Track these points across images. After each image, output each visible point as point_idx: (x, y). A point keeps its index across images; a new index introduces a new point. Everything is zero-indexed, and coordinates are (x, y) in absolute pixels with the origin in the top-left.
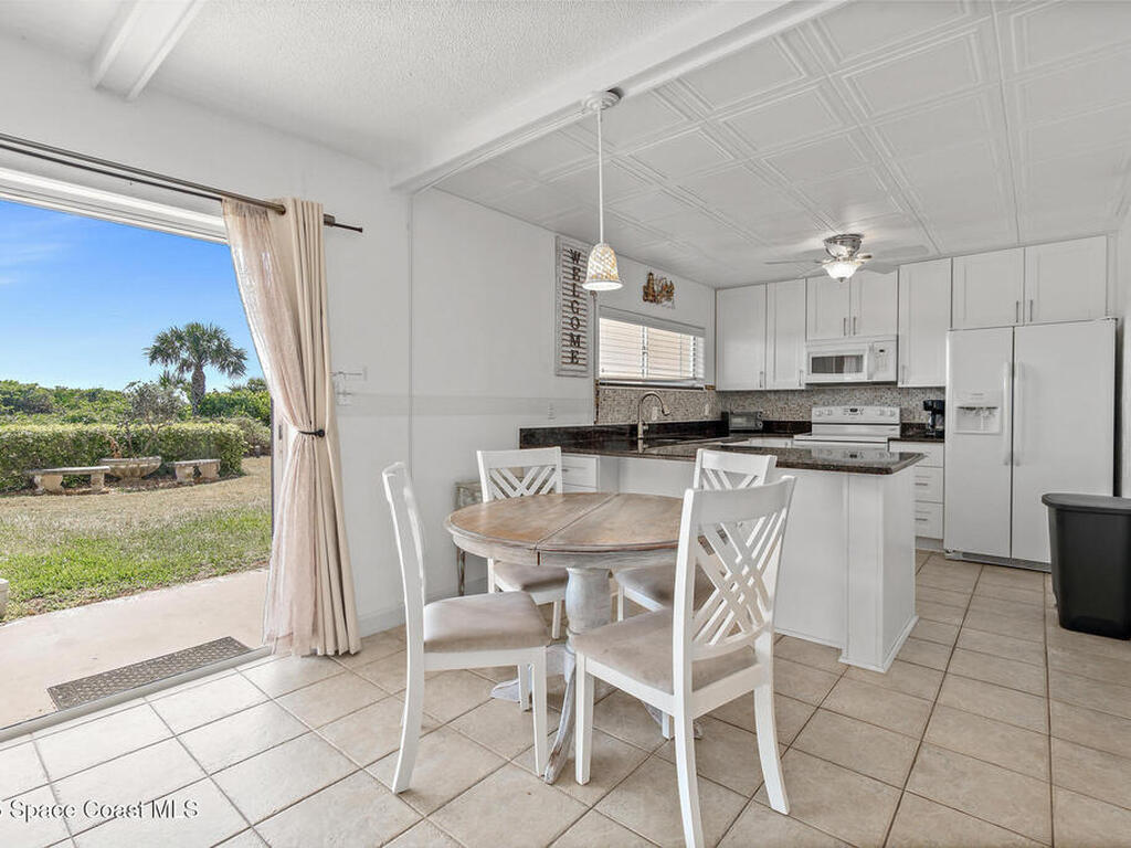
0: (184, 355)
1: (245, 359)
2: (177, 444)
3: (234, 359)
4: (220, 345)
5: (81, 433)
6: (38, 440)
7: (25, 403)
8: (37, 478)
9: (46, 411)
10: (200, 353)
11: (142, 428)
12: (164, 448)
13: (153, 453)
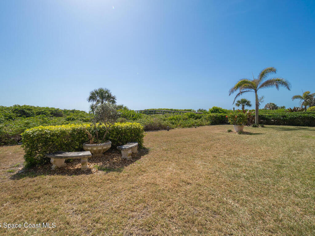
0: (98, 98)
1: (115, 99)
2: (118, 134)
3: (112, 99)
4: (108, 95)
5: (74, 130)
6: (53, 135)
7: (56, 114)
8: (52, 160)
9: (61, 116)
10: (103, 97)
11: (101, 126)
12: (112, 137)
13: (107, 139)
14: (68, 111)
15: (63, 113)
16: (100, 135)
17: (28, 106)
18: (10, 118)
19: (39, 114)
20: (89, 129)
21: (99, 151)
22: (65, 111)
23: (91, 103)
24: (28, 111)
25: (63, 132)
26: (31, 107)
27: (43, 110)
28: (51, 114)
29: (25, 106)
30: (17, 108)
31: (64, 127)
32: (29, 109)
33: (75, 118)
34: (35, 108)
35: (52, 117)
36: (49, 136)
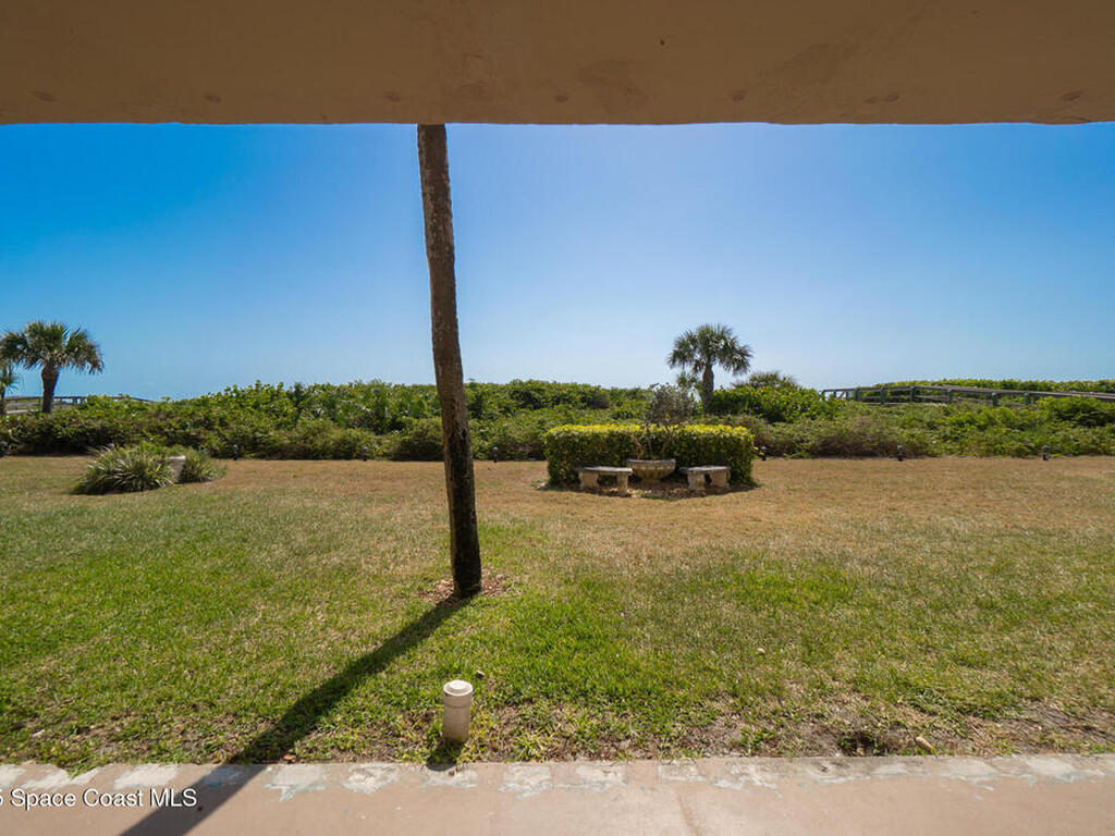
0: (698, 356)
1: (748, 356)
2: (690, 447)
3: (738, 356)
4: (726, 345)
5: (612, 434)
6: (582, 439)
7: (593, 400)
8: (581, 475)
9: (604, 407)
10: (709, 354)
11: (660, 430)
12: (679, 451)
13: (669, 456)
14: (622, 391)
15: (609, 397)
16: (655, 447)
17: (537, 382)
18: (507, 410)
19: (557, 400)
20: (638, 435)
21: (652, 474)
22: (615, 393)
23: (677, 370)
24: (537, 395)
25: (596, 436)
26: (543, 384)
27: (565, 392)
28: (583, 400)
29: (530, 382)
30: (518, 387)
31: (597, 428)
32: (539, 390)
33: (634, 413)
34: (549, 386)
35: (584, 408)
36: (577, 440)
